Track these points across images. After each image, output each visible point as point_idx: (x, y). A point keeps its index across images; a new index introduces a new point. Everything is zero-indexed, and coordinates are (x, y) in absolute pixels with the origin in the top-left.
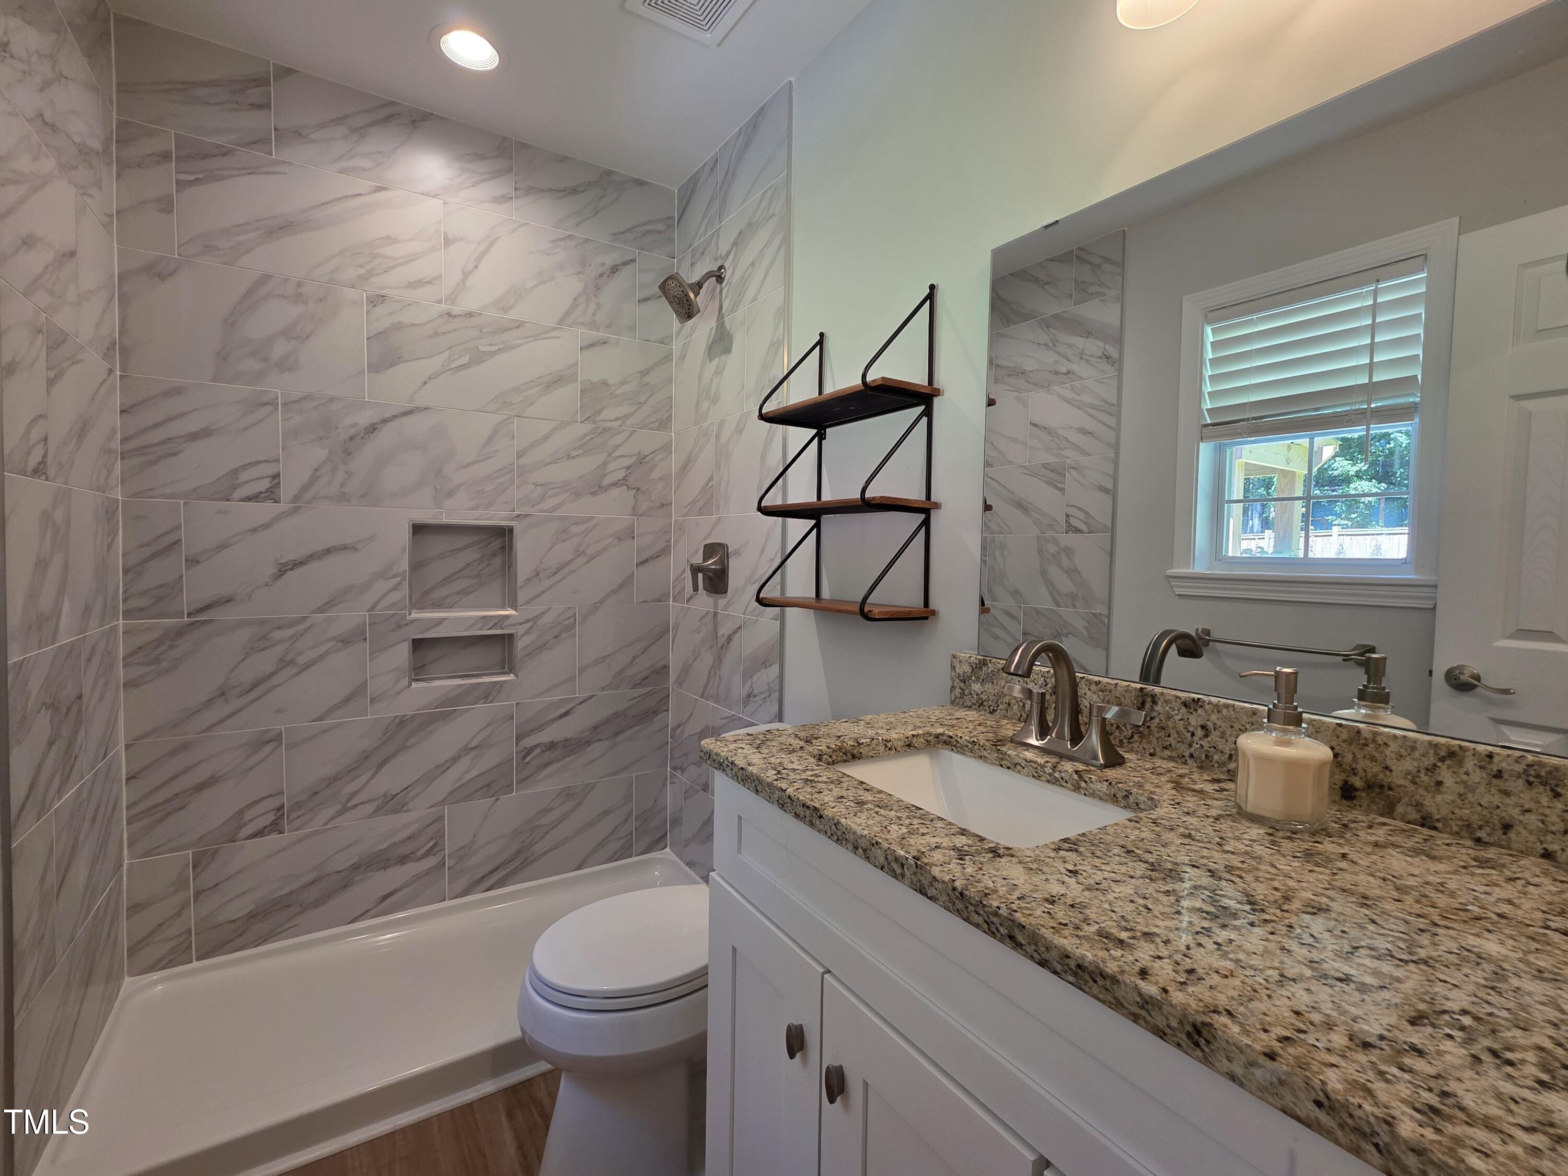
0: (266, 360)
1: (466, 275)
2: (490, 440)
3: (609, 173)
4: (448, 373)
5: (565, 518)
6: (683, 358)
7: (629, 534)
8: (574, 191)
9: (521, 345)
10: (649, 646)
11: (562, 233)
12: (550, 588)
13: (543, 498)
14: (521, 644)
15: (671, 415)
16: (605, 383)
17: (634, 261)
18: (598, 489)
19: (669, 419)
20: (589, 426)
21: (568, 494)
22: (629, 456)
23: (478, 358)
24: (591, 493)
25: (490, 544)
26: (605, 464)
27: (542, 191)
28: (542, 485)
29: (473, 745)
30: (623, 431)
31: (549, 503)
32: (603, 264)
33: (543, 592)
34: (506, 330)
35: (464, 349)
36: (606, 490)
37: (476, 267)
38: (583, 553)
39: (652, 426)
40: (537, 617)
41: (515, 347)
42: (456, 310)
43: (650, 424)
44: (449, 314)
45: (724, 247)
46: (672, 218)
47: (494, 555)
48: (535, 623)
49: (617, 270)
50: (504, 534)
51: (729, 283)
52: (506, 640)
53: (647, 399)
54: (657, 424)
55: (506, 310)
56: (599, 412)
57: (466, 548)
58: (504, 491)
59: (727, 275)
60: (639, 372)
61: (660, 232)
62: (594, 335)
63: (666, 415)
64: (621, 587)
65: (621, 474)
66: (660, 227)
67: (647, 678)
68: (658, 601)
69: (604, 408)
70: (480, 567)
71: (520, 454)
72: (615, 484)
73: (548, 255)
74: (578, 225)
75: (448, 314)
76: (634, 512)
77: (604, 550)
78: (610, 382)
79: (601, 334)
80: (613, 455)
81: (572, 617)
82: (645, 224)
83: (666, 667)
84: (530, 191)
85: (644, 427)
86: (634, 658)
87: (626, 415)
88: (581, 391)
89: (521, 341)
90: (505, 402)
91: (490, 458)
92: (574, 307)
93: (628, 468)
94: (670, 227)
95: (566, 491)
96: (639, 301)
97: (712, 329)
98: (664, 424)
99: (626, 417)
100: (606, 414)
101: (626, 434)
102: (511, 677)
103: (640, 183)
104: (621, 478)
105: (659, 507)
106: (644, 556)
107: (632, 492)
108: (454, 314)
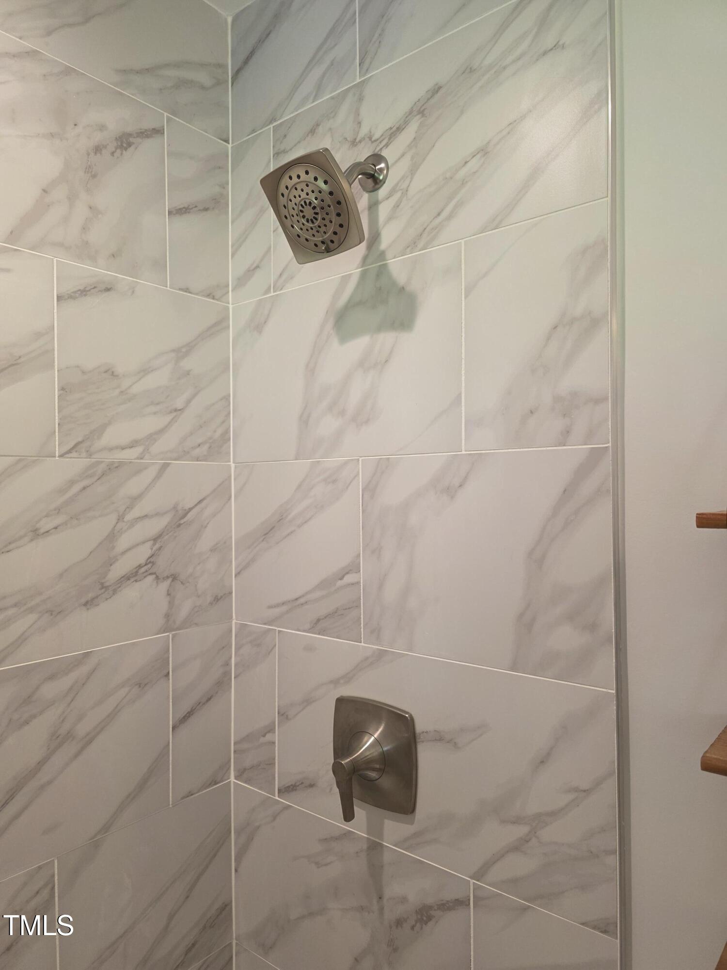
5: (29, 670)
7: (159, 670)
15: (227, 431)
16: (110, 373)
17: (158, 132)
18: (98, 593)
19: (225, 438)
22: (157, 514)
24: (85, 604)
26: (112, 537)
30: (146, 467)
32: (102, 128)
36: (115, 592)
38: (70, 736)
39: (197, 452)
43: (193, 448)
46: (222, 66)
49: (130, 145)
51: (400, 189)
53: (188, 402)
54: (205, 447)
56: (99, 431)
59: (391, 176)
60: (173, 351)
61: (203, 88)
62: (86, 271)
63: (220, 431)
64: (145, 782)
66: (203, 77)
68: (210, 785)
69: (109, 424)
72: (133, 576)
74: (49, 32)
76: (169, 624)
77: (112, 716)
78: (119, 370)
79: (101, 271)
80: (129, 517)
81: (46, 884)
82: (178, 65)
83: (224, 909)
85: (183, 455)
87: (151, 435)
88: (62, 389)
93: (155, 540)
94: (219, 83)
95: (30, 610)
96: (170, 213)
97: (345, 279)
98: (218, 447)
99: (152, 438)
100: (109, 437)
101: (151, 473)
104: (142, 561)
105: (211, 604)
106: (185, 707)
107: (164, 586)
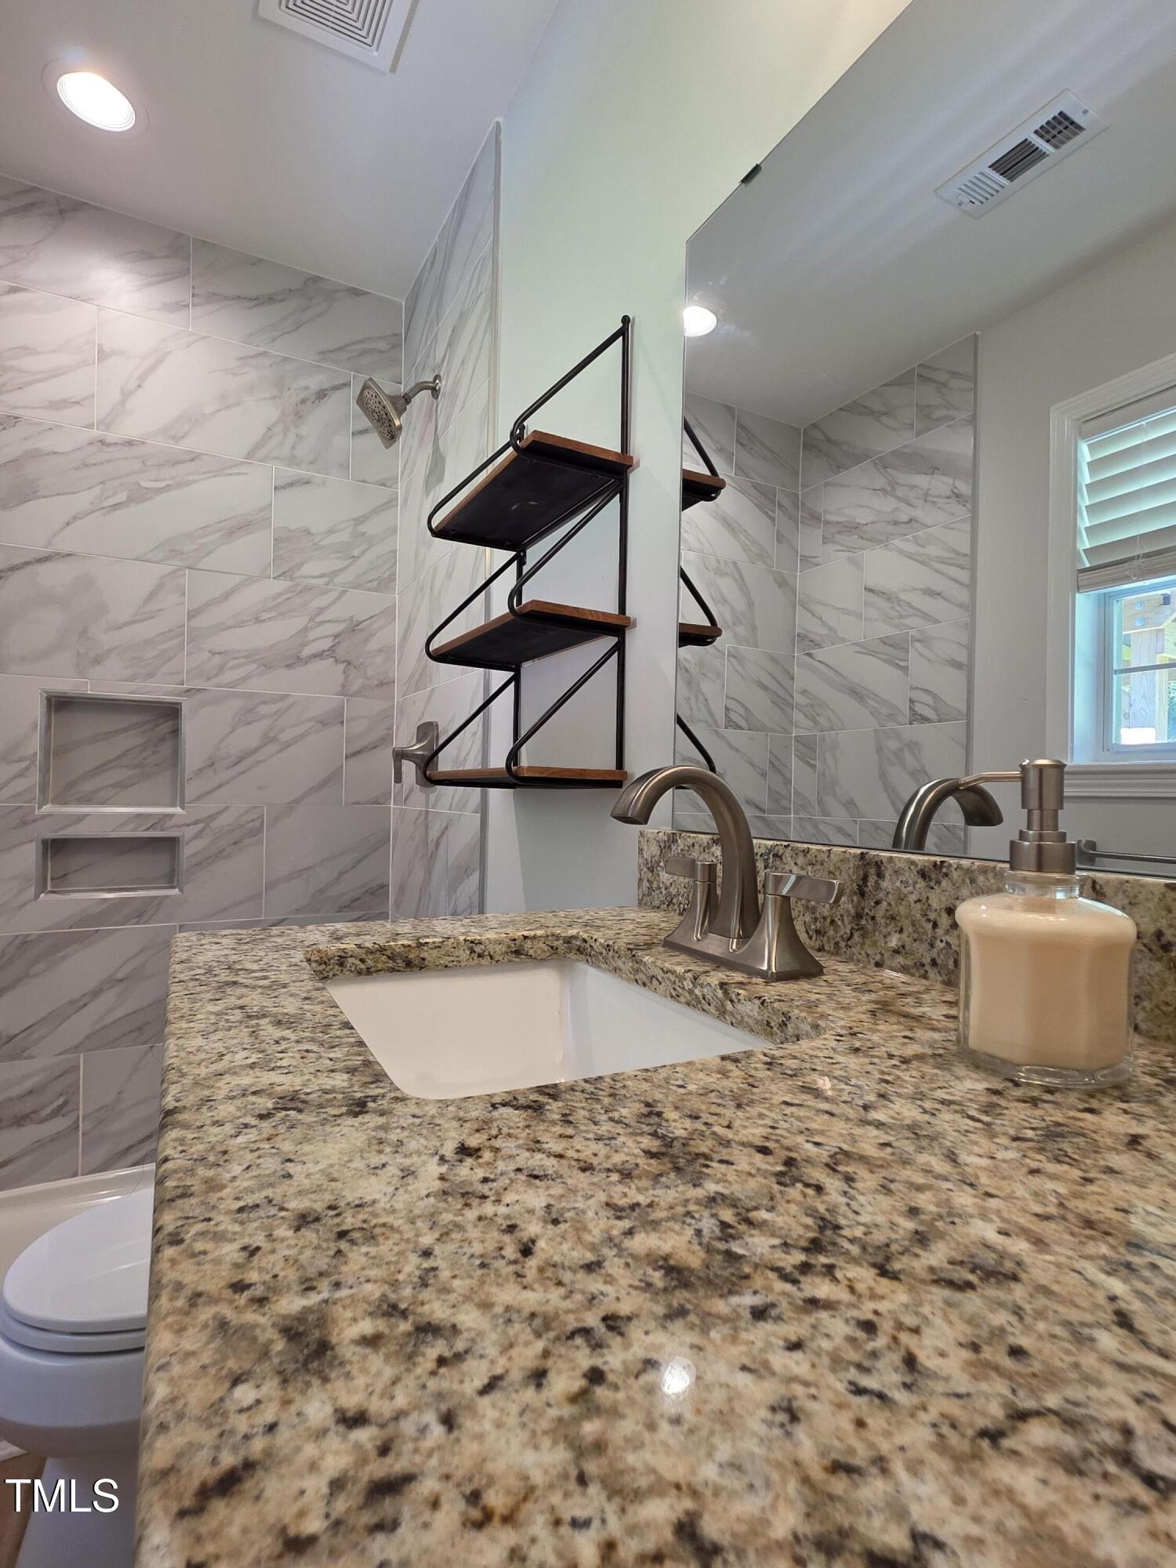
1: (126, 395)
2: (152, 595)
3: (316, 279)
4: (99, 513)
5: (251, 695)
6: (406, 500)
7: (335, 718)
8: (271, 299)
9: (196, 481)
10: (359, 862)
11: (253, 349)
12: (228, 782)
13: (221, 669)
14: (187, 851)
15: (394, 574)
16: (306, 531)
17: (347, 385)
18: (295, 661)
19: (392, 578)
20: (282, 585)
21: (254, 666)
22: (338, 621)
23: (139, 496)
24: (287, 666)
25: (158, 726)
26: (305, 629)
27: (227, 298)
28: (220, 653)
29: (120, 975)
30: (330, 591)
31: (229, 676)
32: (306, 388)
33: (220, 786)
34: (178, 463)
35: (122, 485)
36: (306, 663)
37: (140, 386)
38: (274, 739)
39: (369, 585)
40: (212, 818)
41: (188, 483)
42: (112, 436)
43: (366, 583)
44: (102, 442)
45: (440, 351)
46: (397, 335)
47: (162, 740)
48: (207, 825)
49: (325, 395)
50: (170, 712)
51: (444, 394)
52: (170, 844)
53: (363, 553)
54: (375, 584)
55: (176, 439)
56: (300, 566)
57: (125, 730)
58: (170, 659)
59: (442, 385)
60: (352, 520)
61: (382, 352)
62: (292, 472)
63: (387, 574)
64: (324, 784)
65: (326, 644)
66: (382, 345)
67: (358, 899)
68: (375, 804)
69: (306, 562)
70: (145, 754)
71: (193, 614)
72: (319, 656)
73: (235, 374)
74: (274, 340)
76: (344, 690)
77: (302, 736)
78: (314, 530)
79: (303, 472)
80: (317, 620)
81: (258, 818)
82: (361, 342)
83: (384, 886)
84: (213, 298)
85: (358, 586)
86: (341, 874)
87: (335, 571)
88: (275, 540)
89: (196, 477)
90: (172, 551)
91: (152, 618)
92: (268, 435)
93: (336, 637)
94: (395, 347)
95: (253, 662)
96: (353, 434)
98: (386, 583)
99: (335, 574)
100: (308, 570)
101: (335, 594)
102: (176, 891)
103: (356, 293)
104: (326, 648)
105: (377, 686)
106: (356, 747)
107: (342, 666)
108: (108, 441)
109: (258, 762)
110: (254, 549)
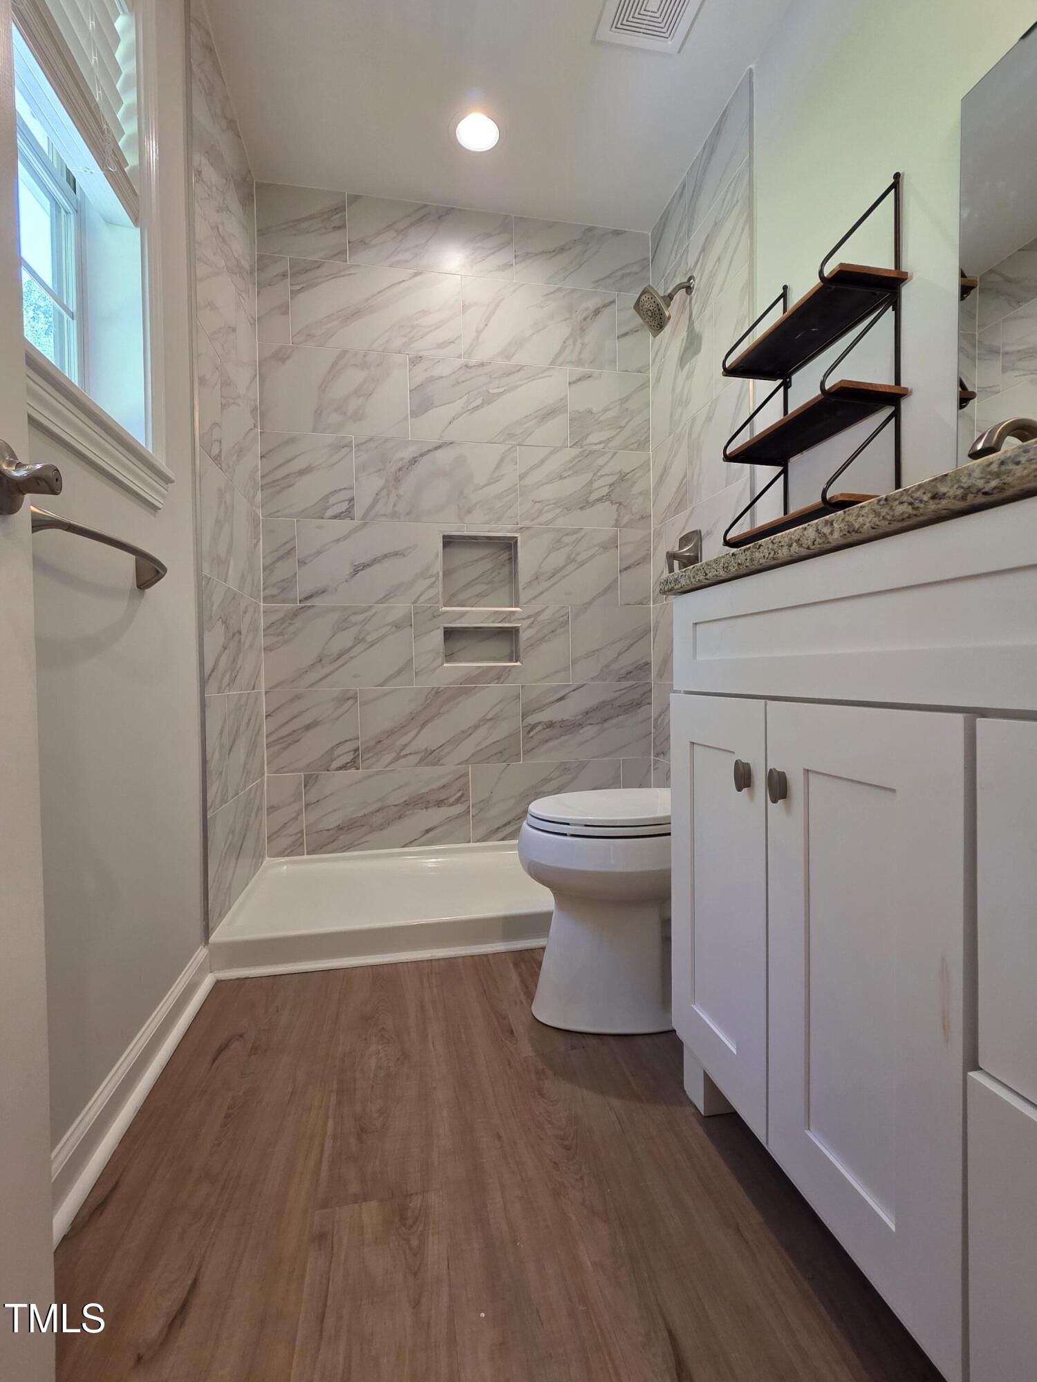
0: (345, 413)
1: (479, 332)
2: (498, 467)
3: (591, 229)
4: (468, 413)
5: (559, 530)
6: (658, 380)
7: (612, 543)
8: (562, 250)
9: (521, 385)
10: (632, 645)
11: (553, 287)
12: (547, 590)
13: (540, 512)
14: (524, 636)
15: (648, 437)
16: (590, 412)
17: (613, 302)
18: (586, 504)
19: (647, 440)
20: (576, 451)
21: (560, 510)
22: (612, 474)
23: (489, 400)
24: (580, 508)
25: (500, 556)
26: (591, 482)
27: (536, 255)
28: (539, 502)
29: (489, 717)
30: (605, 453)
31: (545, 517)
32: (587, 309)
33: (541, 593)
34: (510, 374)
35: (478, 394)
36: (592, 505)
37: (486, 325)
38: (574, 560)
39: (631, 447)
40: (538, 614)
41: (517, 387)
42: (472, 362)
43: (630, 445)
45: (691, 260)
46: (646, 259)
47: (503, 565)
48: (535, 619)
49: (599, 312)
50: (509, 545)
51: (698, 289)
52: (513, 633)
53: (627, 423)
54: (636, 445)
55: (509, 358)
56: (586, 437)
57: (482, 559)
58: (510, 507)
59: (695, 284)
60: (619, 400)
61: (636, 273)
62: (580, 370)
63: (644, 437)
64: (606, 591)
65: (606, 490)
66: (636, 269)
67: (631, 672)
68: (639, 604)
69: (590, 433)
70: (494, 574)
71: (522, 477)
72: (600, 500)
73: (542, 307)
74: (565, 278)
75: (466, 366)
76: (617, 524)
77: (592, 557)
78: (595, 410)
79: (587, 370)
80: (599, 474)
81: (566, 615)
82: (621, 269)
83: (648, 664)
84: (527, 256)
85: (625, 448)
86: (619, 654)
87: (608, 439)
88: (570, 420)
89: (521, 382)
90: (509, 434)
91: (498, 481)
92: (563, 349)
93: (611, 485)
94: (645, 268)
95: (559, 507)
96: (618, 337)
97: (683, 340)
98: (643, 444)
99: (609, 440)
100: (591, 439)
101: (609, 455)
102: (518, 664)
103: (617, 233)
104: (605, 494)
105: (639, 519)
106: (626, 563)
107: (615, 506)
108: (470, 365)
109: (564, 576)
110: (558, 427)
